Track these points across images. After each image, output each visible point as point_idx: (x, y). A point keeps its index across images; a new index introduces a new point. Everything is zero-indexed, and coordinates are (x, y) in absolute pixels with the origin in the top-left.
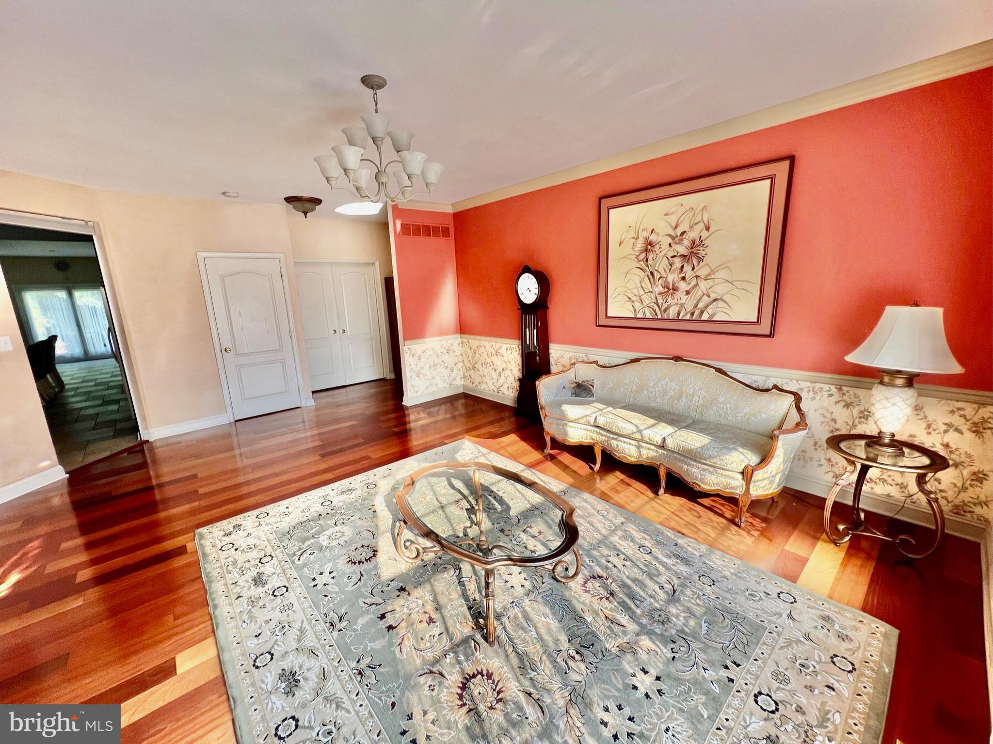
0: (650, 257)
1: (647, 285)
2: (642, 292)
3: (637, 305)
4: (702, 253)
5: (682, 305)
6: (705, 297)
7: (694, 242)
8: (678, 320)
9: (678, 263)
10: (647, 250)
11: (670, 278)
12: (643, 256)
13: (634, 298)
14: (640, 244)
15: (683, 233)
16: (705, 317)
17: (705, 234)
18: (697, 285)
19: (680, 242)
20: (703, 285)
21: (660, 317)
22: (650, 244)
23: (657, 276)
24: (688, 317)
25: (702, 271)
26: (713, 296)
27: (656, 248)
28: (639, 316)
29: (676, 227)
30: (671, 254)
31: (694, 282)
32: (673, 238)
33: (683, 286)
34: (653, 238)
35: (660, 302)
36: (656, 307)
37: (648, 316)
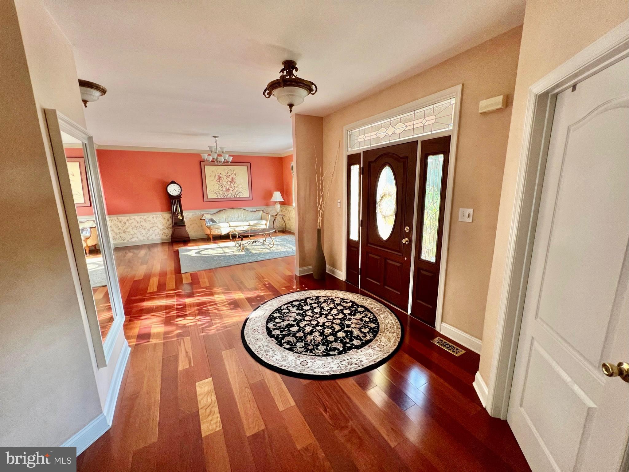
0: (221, 181)
1: (220, 188)
2: (219, 191)
3: (218, 194)
4: (235, 181)
5: (232, 194)
6: (237, 192)
7: (232, 178)
8: (231, 198)
9: (229, 183)
11: (227, 187)
12: (218, 180)
13: (217, 193)
14: (217, 177)
15: (229, 175)
16: (238, 197)
17: (235, 176)
18: (235, 189)
19: (229, 178)
20: (236, 189)
21: (226, 197)
22: (220, 177)
23: (223, 186)
24: (234, 197)
25: (236, 185)
26: (239, 191)
27: (222, 178)
28: (219, 198)
29: (227, 173)
30: (226, 181)
31: (234, 188)
32: (227, 176)
33: (231, 189)
34: (221, 175)
35: (225, 193)
36: (224, 195)
37: (222, 197)
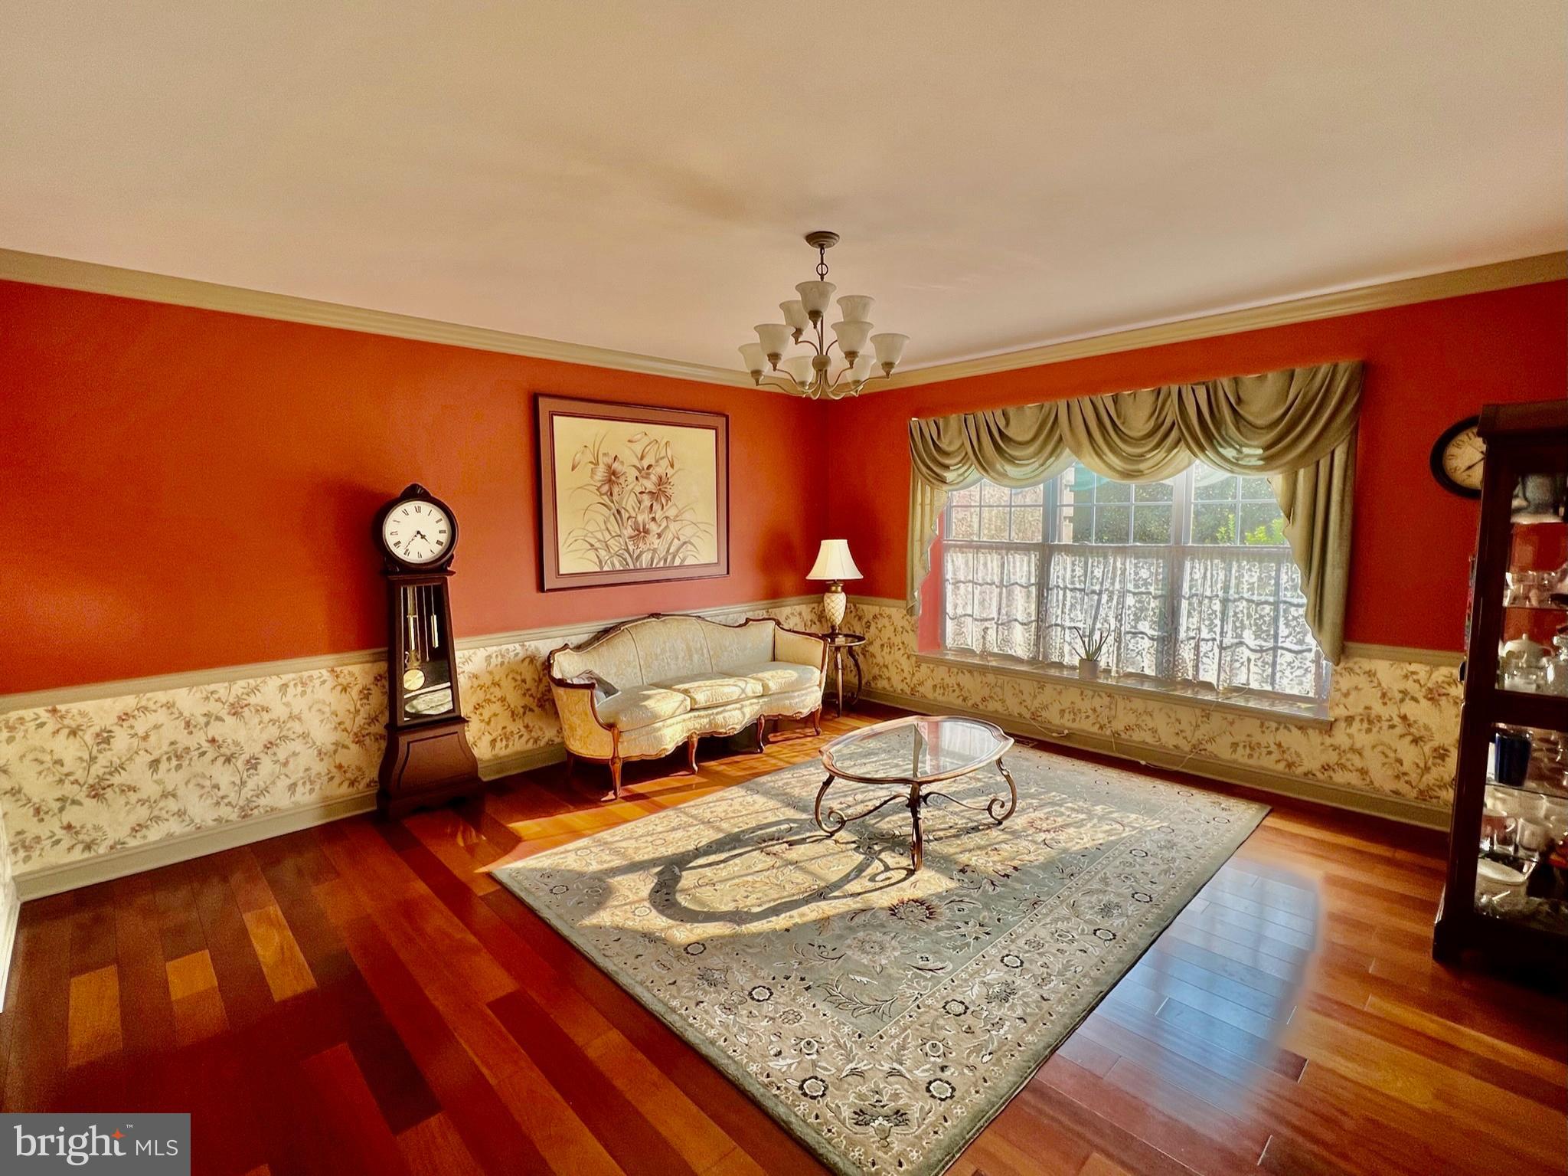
0: (616, 490)
1: (613, 526)
2: (608, 536)
3: (603, 553)
4: (669, 492)
5: (655, 551)
6: (676, 540)
7: (660, 478)
8: (650, 569)
9: (647, 501)
10: (610, 481)
11: (640, 519)
12: (605, 488)
14: (601, 472)
15: (649, 467)
16: (677, 562)
17: (670, 472)
18: (667, 527)
19: (647, 477)
20: (673, 527)
22: (614, 473)
23: (625, 515)
24: (661, 564)
25: (672, 512)
26: (683, 539)
27: (621, 480)
28: (606, 569)
29: (642, 458)
30: (638, 489)
31: (664, 524)
32: (640, 471)
33: (652, 526)
34: (616, 466)
35: (631, 548)
36: (627, 555)
